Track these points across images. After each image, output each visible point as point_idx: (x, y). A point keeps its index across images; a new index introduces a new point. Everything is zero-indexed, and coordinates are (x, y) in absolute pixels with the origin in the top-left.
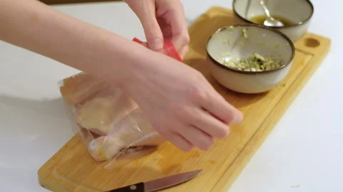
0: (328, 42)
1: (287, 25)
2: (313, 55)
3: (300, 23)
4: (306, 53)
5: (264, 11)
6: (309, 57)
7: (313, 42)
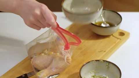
0: (129, 34)
1: (111, 25)
2: (121, 39)
3: (116, 25)
4: (118, 39)
5: (102, 19)
6: (119, 40)
7: (122, 34)
